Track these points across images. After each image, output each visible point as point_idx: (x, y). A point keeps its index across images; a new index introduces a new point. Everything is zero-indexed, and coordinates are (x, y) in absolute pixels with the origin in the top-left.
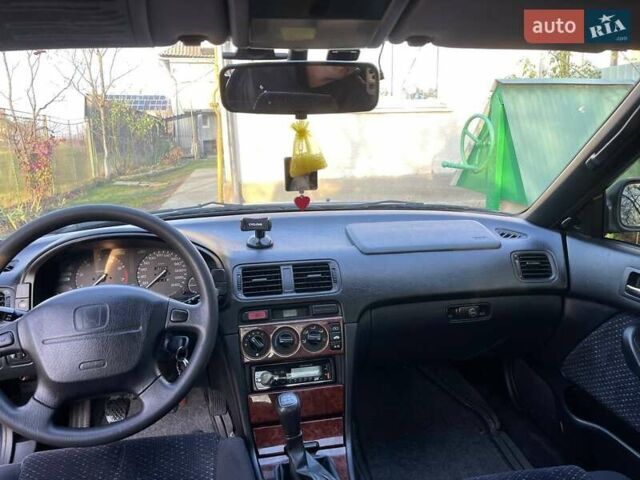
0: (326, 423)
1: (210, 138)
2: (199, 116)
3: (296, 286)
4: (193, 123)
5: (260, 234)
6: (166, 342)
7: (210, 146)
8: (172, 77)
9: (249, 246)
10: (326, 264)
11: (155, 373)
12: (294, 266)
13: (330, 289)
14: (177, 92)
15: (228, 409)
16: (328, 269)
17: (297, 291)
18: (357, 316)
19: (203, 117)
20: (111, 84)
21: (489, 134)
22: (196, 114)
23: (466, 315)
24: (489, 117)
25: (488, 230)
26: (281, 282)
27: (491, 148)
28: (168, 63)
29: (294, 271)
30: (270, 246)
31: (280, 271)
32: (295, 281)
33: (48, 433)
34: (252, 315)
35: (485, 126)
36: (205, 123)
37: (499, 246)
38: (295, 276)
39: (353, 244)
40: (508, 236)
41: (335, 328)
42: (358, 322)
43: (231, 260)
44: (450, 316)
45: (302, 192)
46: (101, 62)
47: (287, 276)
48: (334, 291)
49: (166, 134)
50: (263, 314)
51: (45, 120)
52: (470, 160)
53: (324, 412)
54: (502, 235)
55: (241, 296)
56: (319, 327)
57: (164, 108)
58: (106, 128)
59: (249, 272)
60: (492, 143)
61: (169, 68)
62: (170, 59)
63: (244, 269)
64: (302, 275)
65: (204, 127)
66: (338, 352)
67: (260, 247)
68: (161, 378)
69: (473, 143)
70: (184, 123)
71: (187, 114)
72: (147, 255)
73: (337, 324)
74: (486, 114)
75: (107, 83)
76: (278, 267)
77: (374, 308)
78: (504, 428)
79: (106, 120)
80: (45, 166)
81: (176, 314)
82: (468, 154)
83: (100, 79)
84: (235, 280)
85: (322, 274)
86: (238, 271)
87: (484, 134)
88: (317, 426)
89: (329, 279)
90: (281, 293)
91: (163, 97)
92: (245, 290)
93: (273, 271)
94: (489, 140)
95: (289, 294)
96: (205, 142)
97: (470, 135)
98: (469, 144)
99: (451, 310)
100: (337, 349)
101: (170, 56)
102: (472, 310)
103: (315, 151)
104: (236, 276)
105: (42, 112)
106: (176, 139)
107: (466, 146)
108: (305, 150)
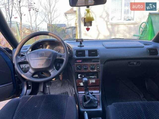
0: (95, 88)
1: (75, 33)
2: (73, 28)
3: (89, 55)
4: (71, 30)
5: (81, 43)
6: (58, 65)
7: (75, 35)
8: (67, 19)
9: (78, 46)
10: (96, 50)
11: (54, 68)
12: (88, 50)
13: (97, 56)
14: (68, 22)
15: (73, 87)
16: (97, 51)
17: (89, 56)
18: (104, 63)
19: (74, 28)
20: (53, 20)
21: (147, 27)
22: (72, 27)
23: (133, 64)
24: (147, 23)
25: (141, 43)
26: (85, 54)
27: (148, 31)
28: (66, 15)
29: (88, 51)
30: (83, 46)
31: (85, 52)
32: (88, 54)
33: (31, 78)
34: (78, 61)
35: (146, 25)
36: (74, 30)
37: (144, 47)
38: (88, 53)
39: (104, 46)
40: (146, 45)
41: (98, 65)
42: (104, 64)
43: (74, 49)
44: (129, 64)
45: (88, 27)
46: (51, 15)
47: (87, 53)
48: (98, 56)
49: (65, 33)
50: (80, 61)
51: (38, 28)
52: (142, 34)
53: (95, 85)
54: (145, 45)
55: (75, 57)
56: (94, 65)
57: (65, 27)
58: (52, 31)
59: (78, 51)
60: (148, 30)
61: (66, 16)
62: (67, 14)
63: (76, 51)
64: (90, 53)
65: (74, 31)
66: (99, 71)
67: (81, 46)
68: (55, 69)
69: (143, 30)
70: (69, 29)
71: (70, 28)
72: (55, 47)
73: (98, 64)
74: (147, 22)
75: (52, 20)
76: (85, 50)
77: (108, 61)
78: (144, 97)
79: (52, 29)
80: (38, 38)
81: (59, 56)
82: (141, 33)
83: (51, 19)
84: (74, 53)
85: (95, 52)
86: (75, 51)
87: (146, 27)
88: (93, 88)
89: (97, 54)
90: (85, 56)
91: (65, 24)
92: (76, 55)
93: (83, 51)
94: (147, 29)
95: (87, 57)
96: (74, 34)
97: (142, 28)
98: (142, 30)
99: (129, 63)
100: (98, 70)
101: (67, 13)
102: (135, 63)
103: (91, 16)
104: (74, 52)
105: (38, 26)
106: (67, 33)
107: (141, 31)
108: (89, 16)
